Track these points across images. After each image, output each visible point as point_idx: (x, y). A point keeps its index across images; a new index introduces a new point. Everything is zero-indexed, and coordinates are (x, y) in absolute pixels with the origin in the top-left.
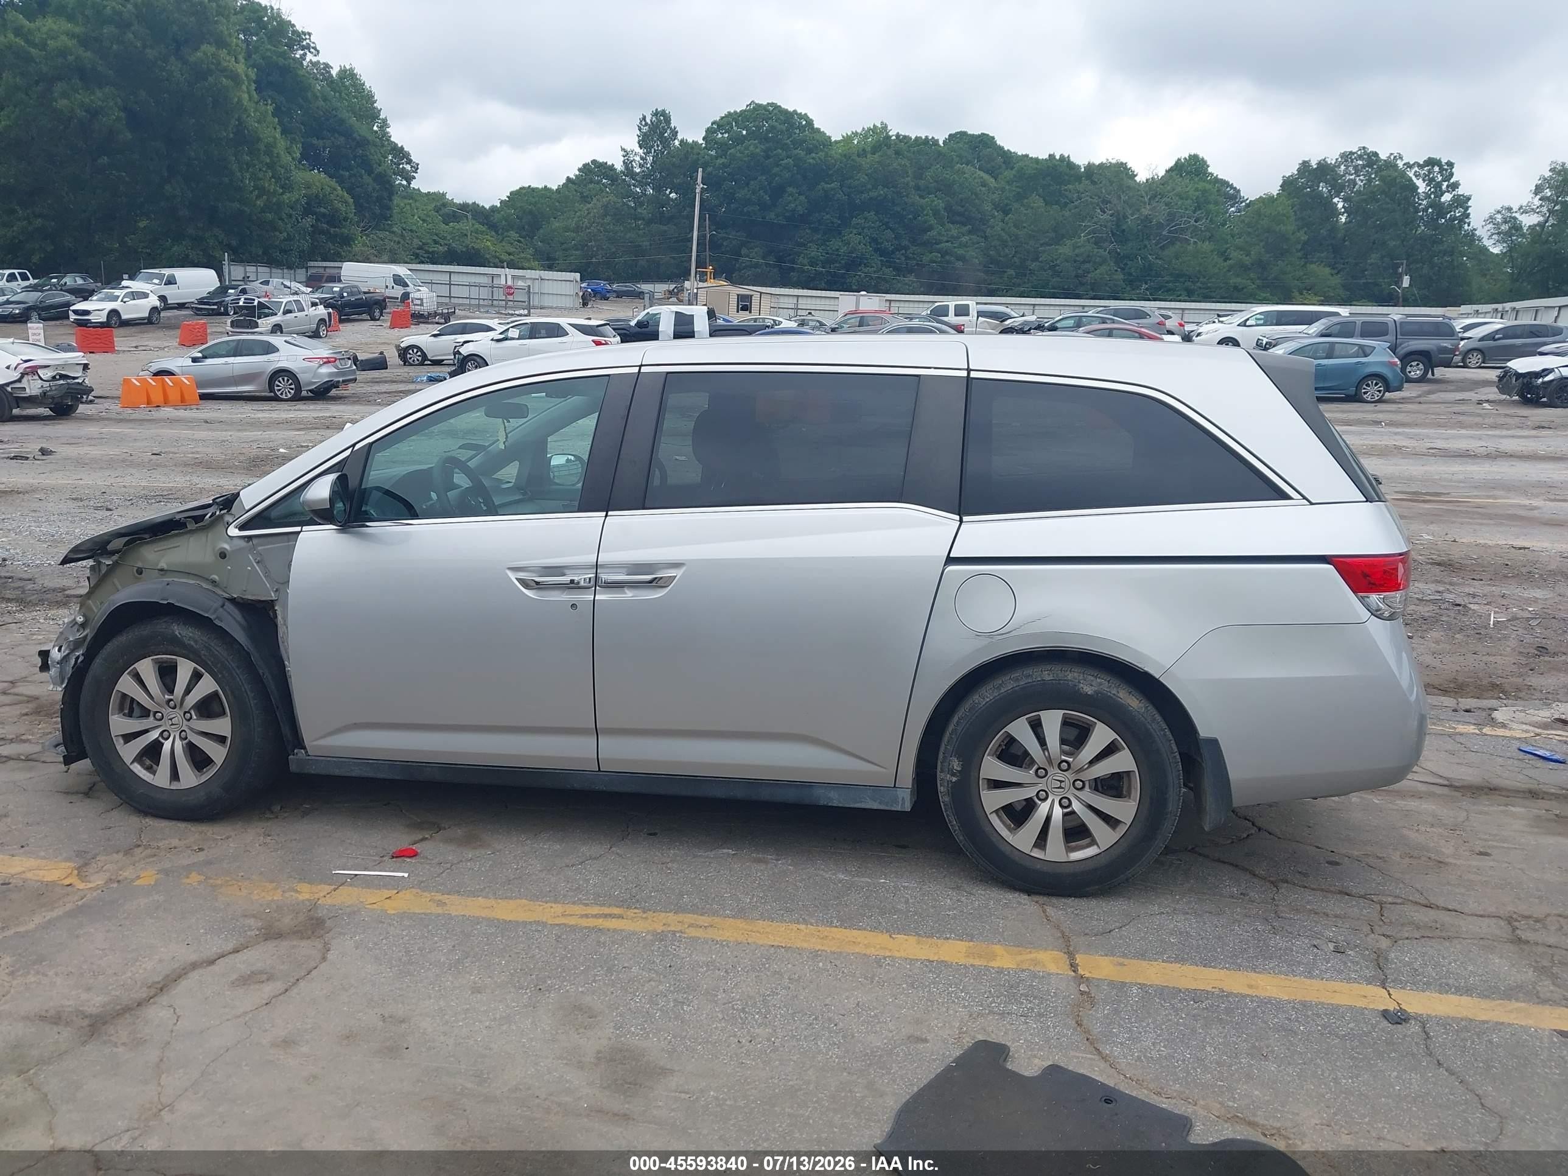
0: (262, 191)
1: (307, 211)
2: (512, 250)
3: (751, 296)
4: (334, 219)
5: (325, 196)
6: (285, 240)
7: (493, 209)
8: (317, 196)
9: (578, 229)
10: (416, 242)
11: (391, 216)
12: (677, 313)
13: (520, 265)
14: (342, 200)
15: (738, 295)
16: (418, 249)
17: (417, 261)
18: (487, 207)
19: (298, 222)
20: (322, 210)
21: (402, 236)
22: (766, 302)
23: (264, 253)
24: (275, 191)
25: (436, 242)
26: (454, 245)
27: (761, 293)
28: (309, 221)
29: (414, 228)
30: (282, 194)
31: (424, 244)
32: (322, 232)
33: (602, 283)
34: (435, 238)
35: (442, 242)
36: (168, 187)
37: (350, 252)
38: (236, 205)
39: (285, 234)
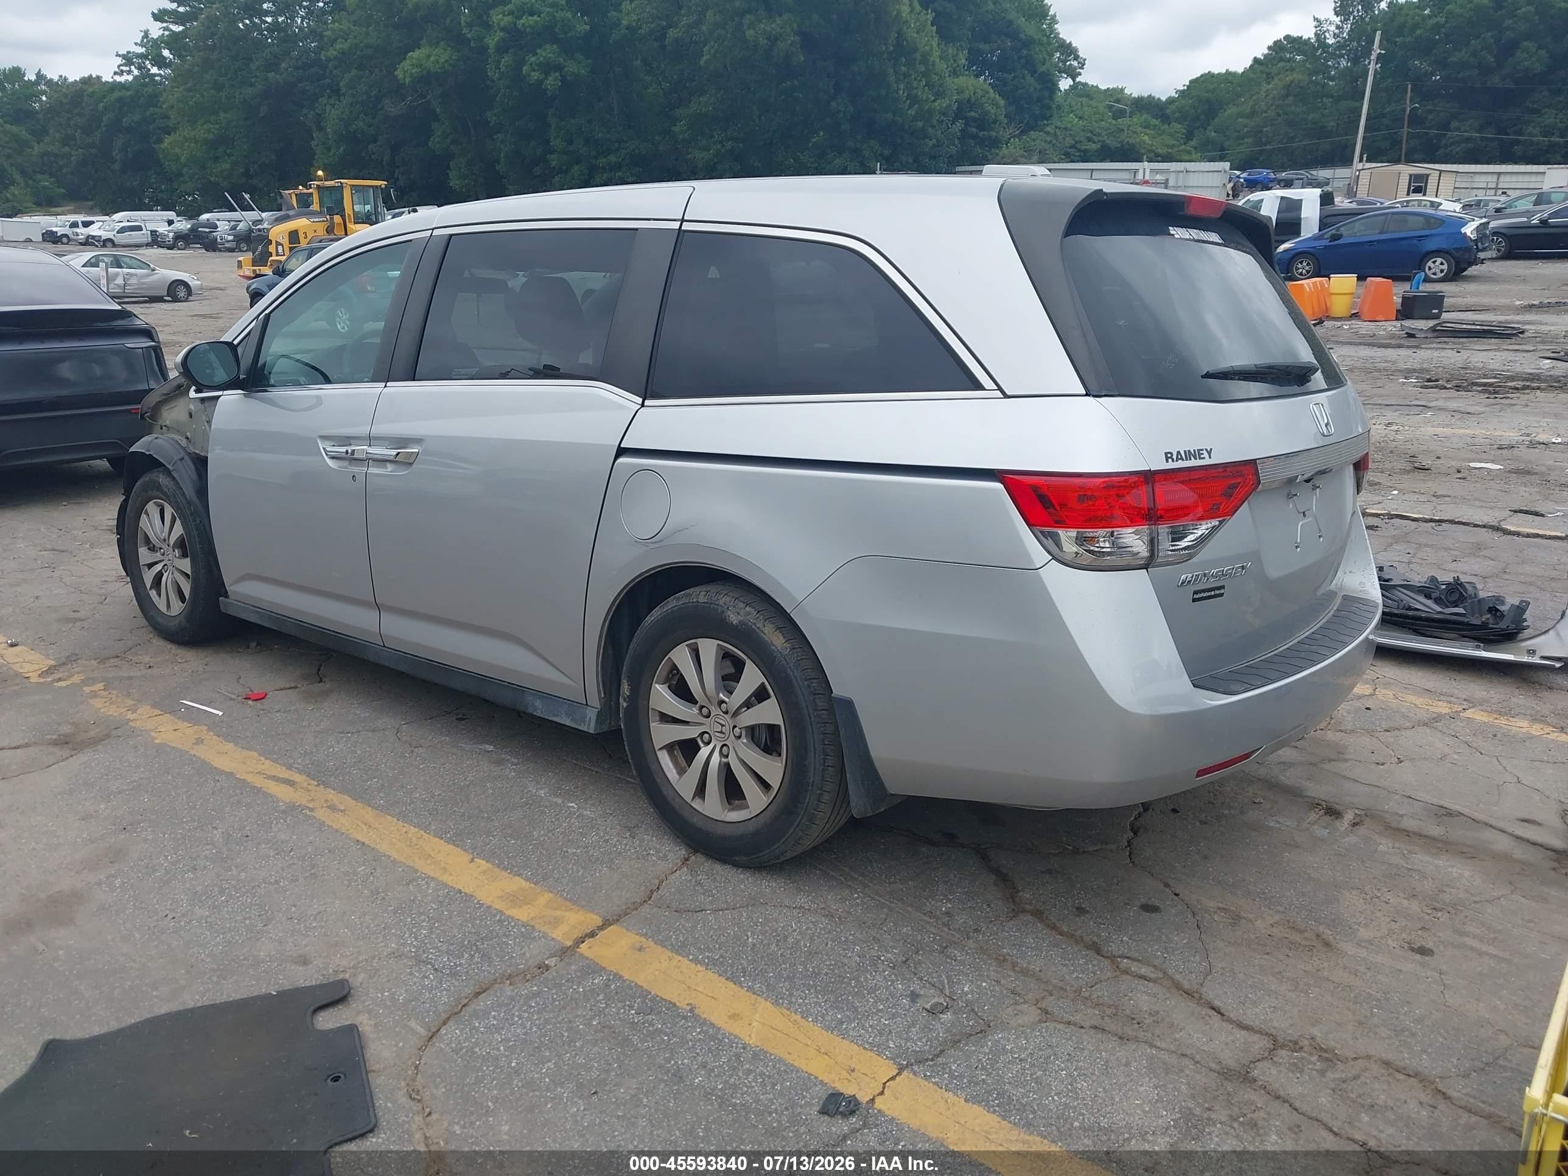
0: (914, 99)
1: (959, 115)
2: (1172, 142)
3: (1428, 176)
4: (983, 123)
5: (976, 100)
6: (934, 146)
7: (1171, 101)
8: (969, 101)
9: (1253, 114)
10: (1069, 141)
11: (1051, 116)
12: (1282, 198)
13: (1178, 158)
14: (995, 104)
15: (1411, 176)
16: (1071, 148)
17: (1068, 160)
18: (1164, 99)
19: (949, 128)
20: (973, 114)
21: (1055, 134)
22: (1447, 182)
23: (915, 161)
24: (928, 98)
25: (1089, 140)
26: (1108, 142)
27: (1441, 171)
28: (959, 125)
29: (1069, 126)
30: (934, 101)
31: (1076, 142)
32: (974, 137)
33: (1265, 172)
34: (1089, 135)
35: (1096, 139)
36: (833, 104)
37: (997, 154)
38: (889, 116)
39: (934, 141)
